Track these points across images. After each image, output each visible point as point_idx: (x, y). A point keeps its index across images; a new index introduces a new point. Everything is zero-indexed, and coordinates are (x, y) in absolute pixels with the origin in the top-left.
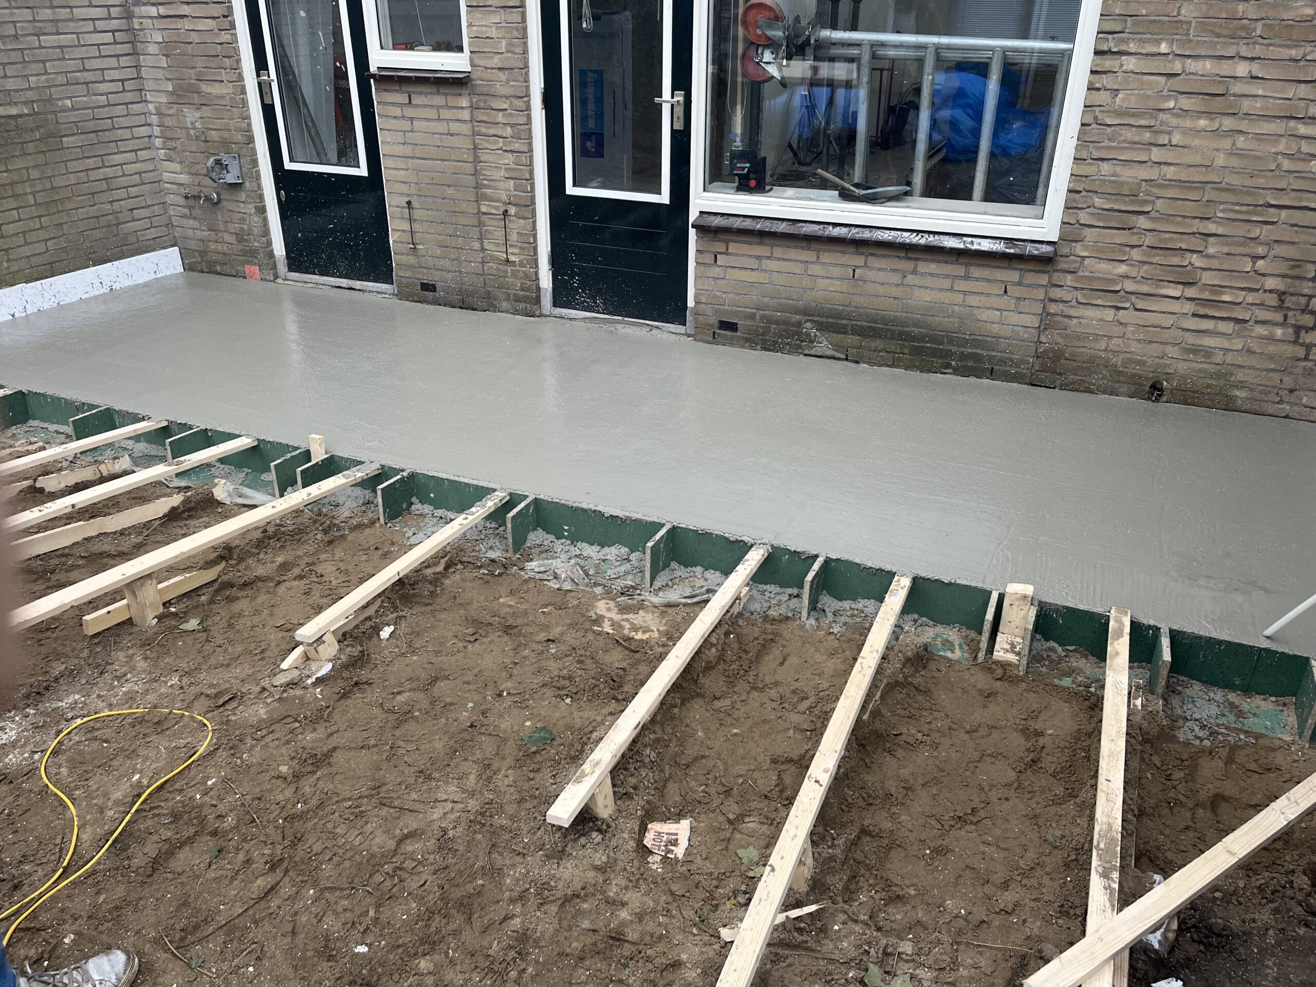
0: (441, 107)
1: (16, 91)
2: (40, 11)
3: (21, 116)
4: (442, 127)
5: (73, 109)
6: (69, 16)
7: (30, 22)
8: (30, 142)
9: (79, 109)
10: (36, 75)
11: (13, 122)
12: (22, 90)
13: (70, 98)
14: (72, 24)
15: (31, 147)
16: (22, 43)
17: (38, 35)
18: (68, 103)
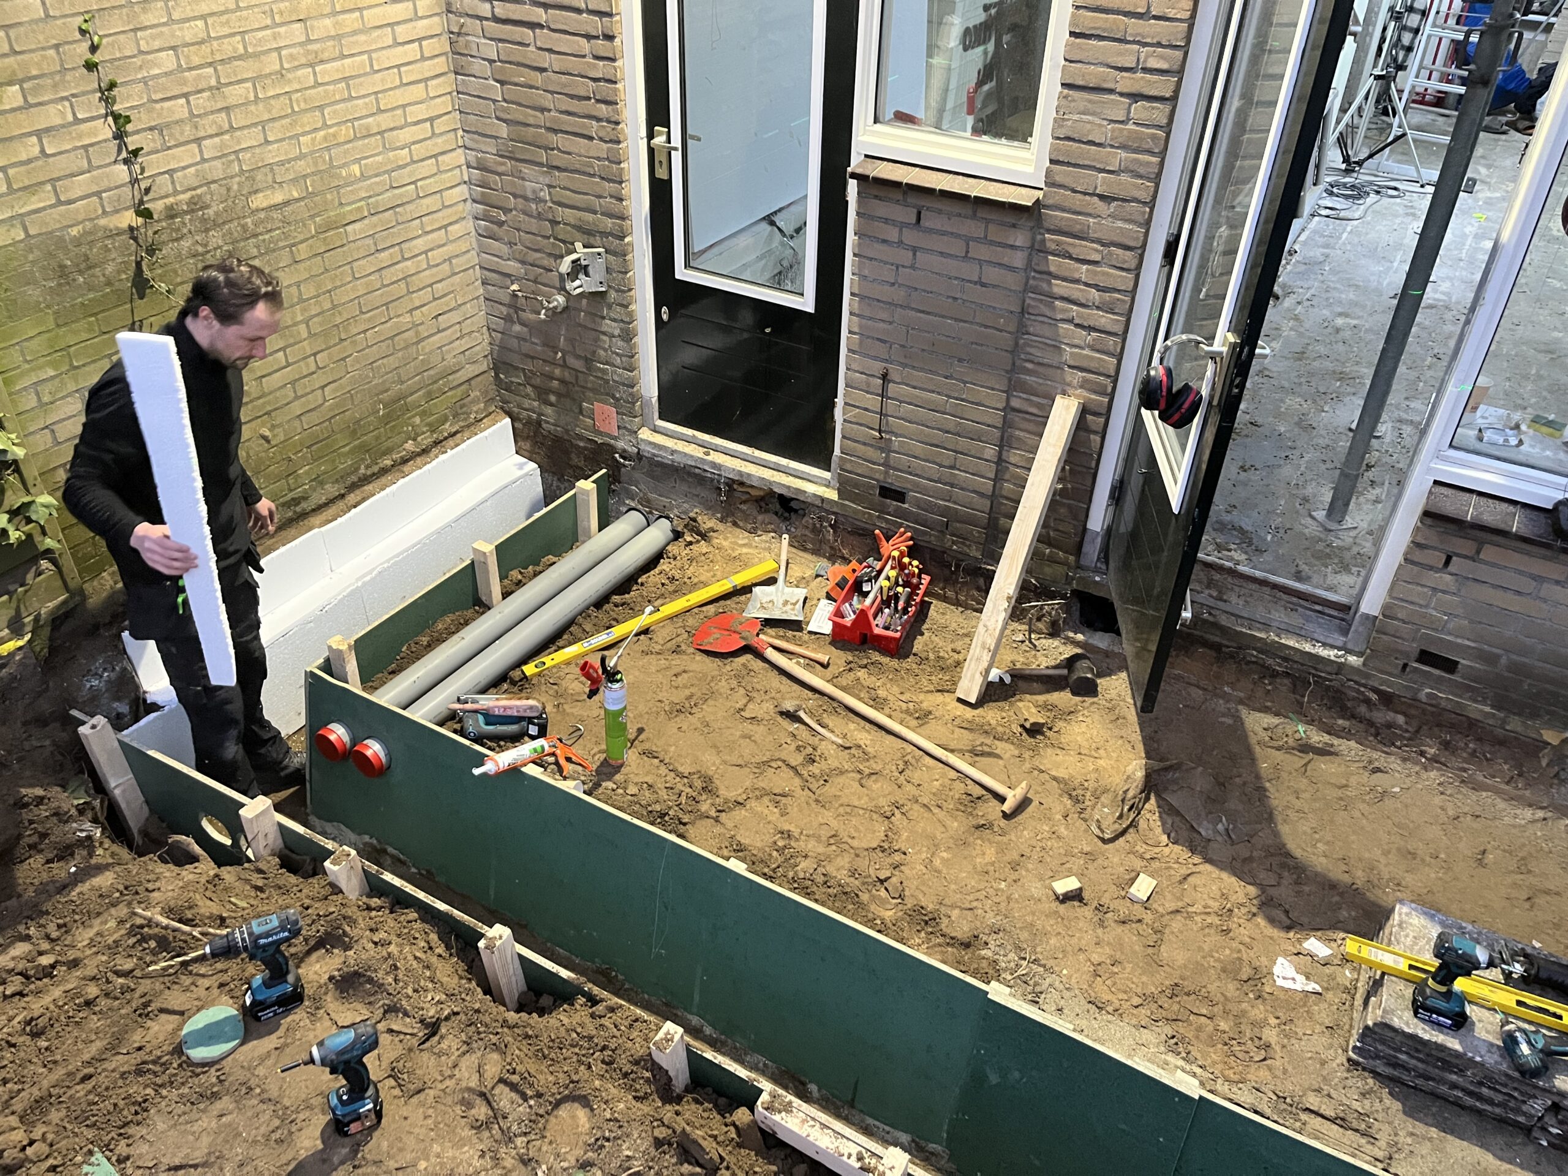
0: (976, 240)
1: (282, 163)
2: (315, 23)
3: (287, 203)
4: (970, 271)
5: (363, 177)
6: (357, 25)
7: (301, 44)
8: (302, 242)
9: (370, 177)
10: (308, 133)
11: (276, 215)
12: (289, 161)
13: (358, 161)
14: (362, 38)
15: (303, 251)
16: (290, 81)
17: (312, 65)
18: (356, 169)
